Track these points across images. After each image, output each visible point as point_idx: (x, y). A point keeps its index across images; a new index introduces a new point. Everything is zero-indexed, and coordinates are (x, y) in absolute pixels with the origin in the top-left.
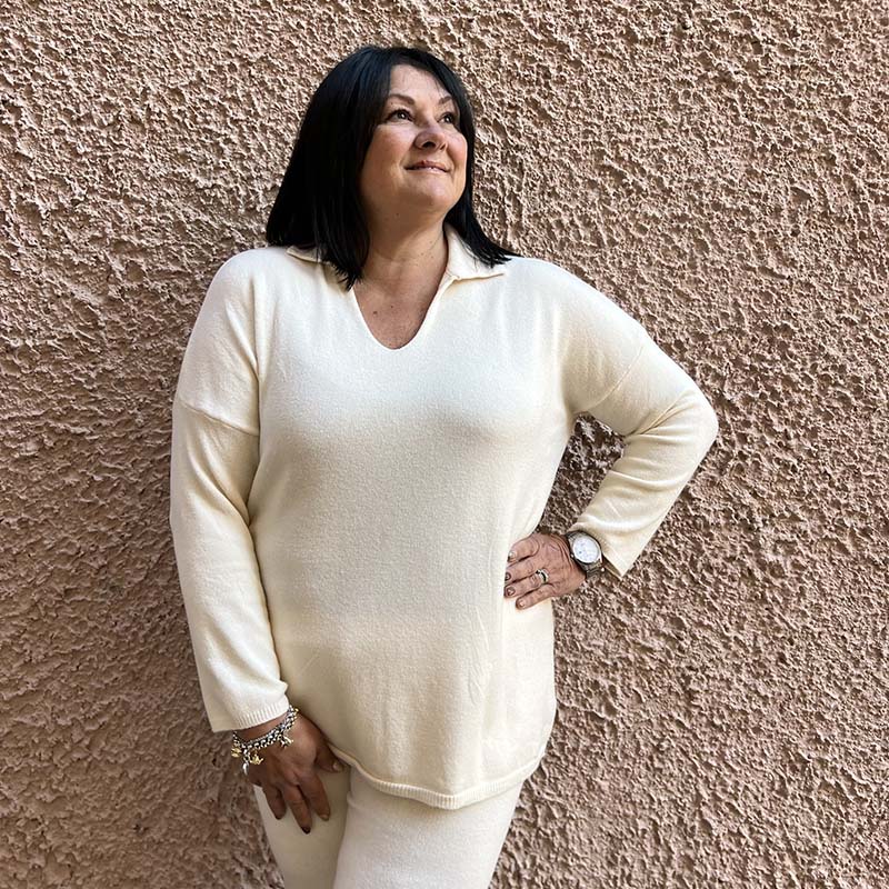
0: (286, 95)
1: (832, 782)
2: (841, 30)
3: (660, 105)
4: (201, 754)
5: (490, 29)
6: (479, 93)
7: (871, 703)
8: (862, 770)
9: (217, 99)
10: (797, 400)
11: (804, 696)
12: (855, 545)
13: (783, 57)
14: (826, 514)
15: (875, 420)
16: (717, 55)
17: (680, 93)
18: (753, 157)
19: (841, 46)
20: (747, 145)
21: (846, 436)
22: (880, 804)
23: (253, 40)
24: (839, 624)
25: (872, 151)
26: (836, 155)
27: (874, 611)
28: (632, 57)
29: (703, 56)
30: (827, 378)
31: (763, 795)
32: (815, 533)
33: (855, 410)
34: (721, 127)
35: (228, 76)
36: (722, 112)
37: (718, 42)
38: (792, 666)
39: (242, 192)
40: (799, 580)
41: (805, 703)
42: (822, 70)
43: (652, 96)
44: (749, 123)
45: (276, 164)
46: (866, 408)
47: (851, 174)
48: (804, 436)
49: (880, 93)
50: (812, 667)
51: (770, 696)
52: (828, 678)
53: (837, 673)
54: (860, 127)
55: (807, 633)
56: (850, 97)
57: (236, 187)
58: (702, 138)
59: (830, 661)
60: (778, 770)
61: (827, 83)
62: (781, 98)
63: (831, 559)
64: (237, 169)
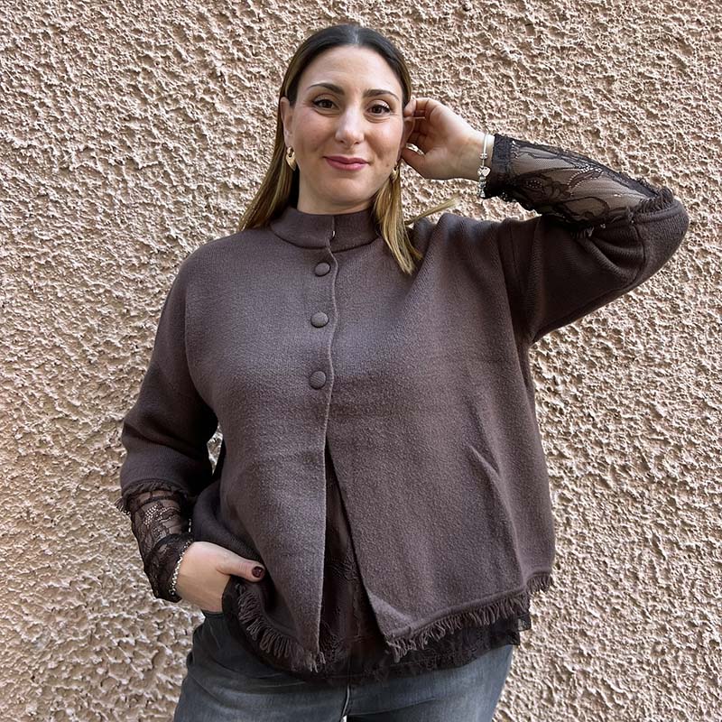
0: (97, 62)
1: (593, 691)
2: (605, 15)
3: (442, 80)
4: (21, 671)
5: (287, 5)
6: (277, 64)
7: (629, 621)
8: (619, 680)
9: (31, 64)
10: (564, 350)
11: (569, 614)
12: (616, 480)
13: (554, 38)
14: (590, 452)
15: (633, 368)
16: (495, 36)
17: (461, 69)
18: (526, 129)
19: (605, 29)
20: (521, 118)
21: (607, 383)
22: (635, 710)
23: (66, 10)
24: (601, 551)
25: (632, 126)
26: (601, 129)
27: (632, 539)
28: (417, 35)
29: (482, 36)
30: (592, 331)
31: (533, 704)
32: (581, 469)
33: (616, 359)
34: (498, 102)
35: (42, 44)
36: (498, 87)
37: (495, 24)
38: (559, 588)
39: (56, 153)
40: (565, 510)
41: (570, 621)
42: (589, 52)
43: (436, 71)
44: (523, 98)
45: (88, 127)
46: (626, 358)
47: (614, 147)
48: (571, 382)
49: (639, 74)
50: (577, 589)
51: (539, 615)
52: (591, 599)
53: (598, 593)
54: (622, 104)
55: (573, 559)
56: (612, 76)
57: (51, 148)
58: (481, 111)
59: (592, 583)
60: (547, 681)
61: (592, 64)
62: (552, 76)
63: (594, 493)
64: (50, 130)
